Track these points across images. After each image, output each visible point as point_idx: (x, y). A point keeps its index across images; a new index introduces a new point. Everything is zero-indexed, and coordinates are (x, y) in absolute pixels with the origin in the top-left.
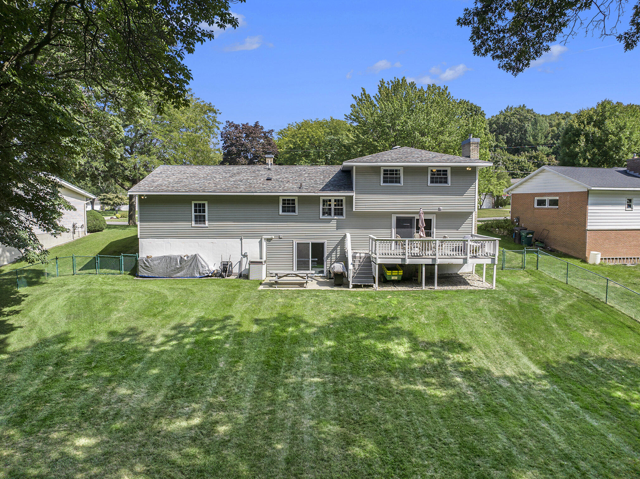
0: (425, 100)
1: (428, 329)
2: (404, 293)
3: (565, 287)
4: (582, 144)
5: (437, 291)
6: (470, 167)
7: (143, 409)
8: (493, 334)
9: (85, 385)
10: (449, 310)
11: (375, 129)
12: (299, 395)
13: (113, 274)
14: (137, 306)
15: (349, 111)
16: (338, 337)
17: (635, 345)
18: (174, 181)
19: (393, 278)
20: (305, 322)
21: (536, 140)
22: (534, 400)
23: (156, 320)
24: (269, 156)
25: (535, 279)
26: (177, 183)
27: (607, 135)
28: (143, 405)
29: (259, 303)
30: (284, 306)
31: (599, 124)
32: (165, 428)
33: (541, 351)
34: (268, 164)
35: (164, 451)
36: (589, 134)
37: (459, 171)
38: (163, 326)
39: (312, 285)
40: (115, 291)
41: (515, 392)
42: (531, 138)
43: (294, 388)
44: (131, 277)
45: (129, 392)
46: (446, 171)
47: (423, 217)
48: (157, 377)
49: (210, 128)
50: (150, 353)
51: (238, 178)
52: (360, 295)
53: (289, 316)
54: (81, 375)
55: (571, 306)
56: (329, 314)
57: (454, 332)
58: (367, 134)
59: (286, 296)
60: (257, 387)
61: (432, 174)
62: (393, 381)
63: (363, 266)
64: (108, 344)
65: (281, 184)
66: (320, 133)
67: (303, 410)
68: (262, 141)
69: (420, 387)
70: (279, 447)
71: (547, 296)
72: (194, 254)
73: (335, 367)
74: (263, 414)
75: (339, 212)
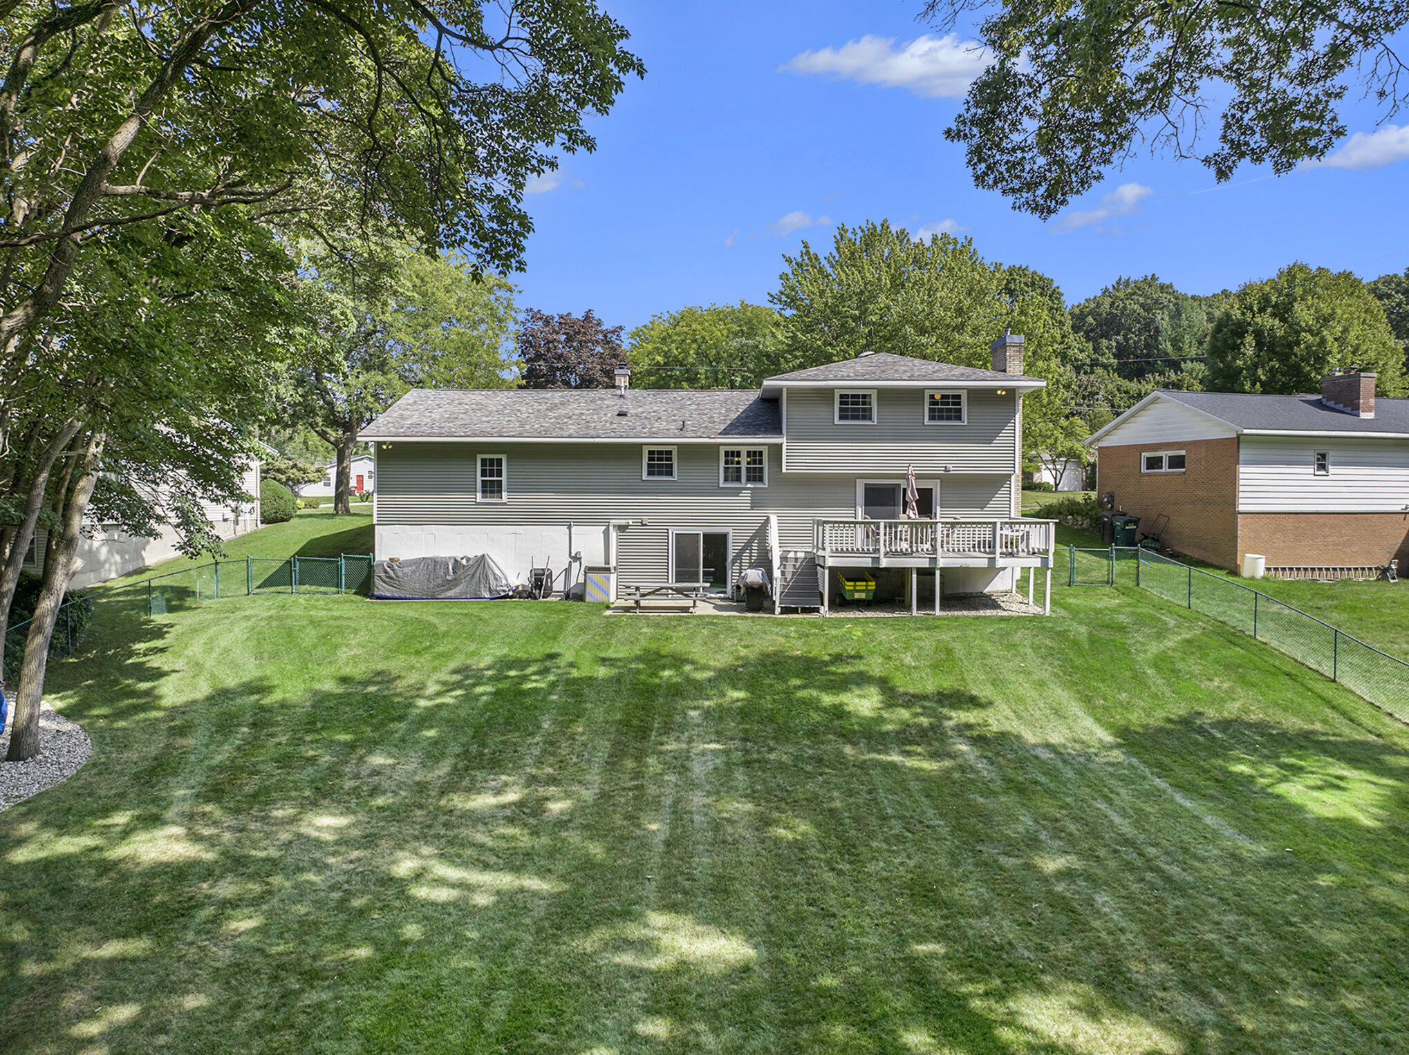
0: (926, 264)
1: (915, 675)
2: (877, 621)
3: (1186, 613)
4: (1250, 352)
5: (940, 618)
6: (1003, 388)
7: (418, 783)
8: (1034, 682)
9: (311, 753)
10: (957, 646)
11: (827, 320)
12: (683, 767)
13: (325, 593)
14: (382, 640)
15: (777, 287)
16: (752, 684)
17: (1292, 702)
18: (442, 417)
19: (857, 596)
20: (692, 662)
21: (1180, 349)
22: (1091, 775)
23: (422, 660)
24: (622, 371)
25: (1131, 601)
26: (448, 420)
27: (1298, 333)
28: (417, 778)
29: (607, 634)
30: (653, 638)
31: (1283, 311)
32: (460, 806)
33: (1119, 710)
34: (619, 387)
35: (464, 832)
36: (1263, 332)
37: (982, 397)
38: (435, 669)
39: (704, 609)
40: (336, 619)
41: (1060, 765)
42: (1169, 344)
43: (676, 758)
44: (359, 597)
45: (390, 761)
46: (959, 397)
47: (914, 483)
48: (435, 742)
49: (500, 321)
50: (417, 707)
51: (562, 411)
52: (794, 622)
53: (663, 652)
54: (300, 739)
55: (1189, 641)
56: (737, 651)
57: (963, 679)
58: (813, 331)
59: (657, 625)
60: (611, 756)
61: (932, 403)
62: (848, 750)
63: (801, 574)
64: (340, 696)
65: (646, 422)
66: (719, 331)
67: (694, 786)
68: (599, 349)
69: (895, 758)
70: (654, 827)
71: (1145, 625)
72: (480, 554)
73: (746, 730)
74: (624, 789)
75: (755, 475)
